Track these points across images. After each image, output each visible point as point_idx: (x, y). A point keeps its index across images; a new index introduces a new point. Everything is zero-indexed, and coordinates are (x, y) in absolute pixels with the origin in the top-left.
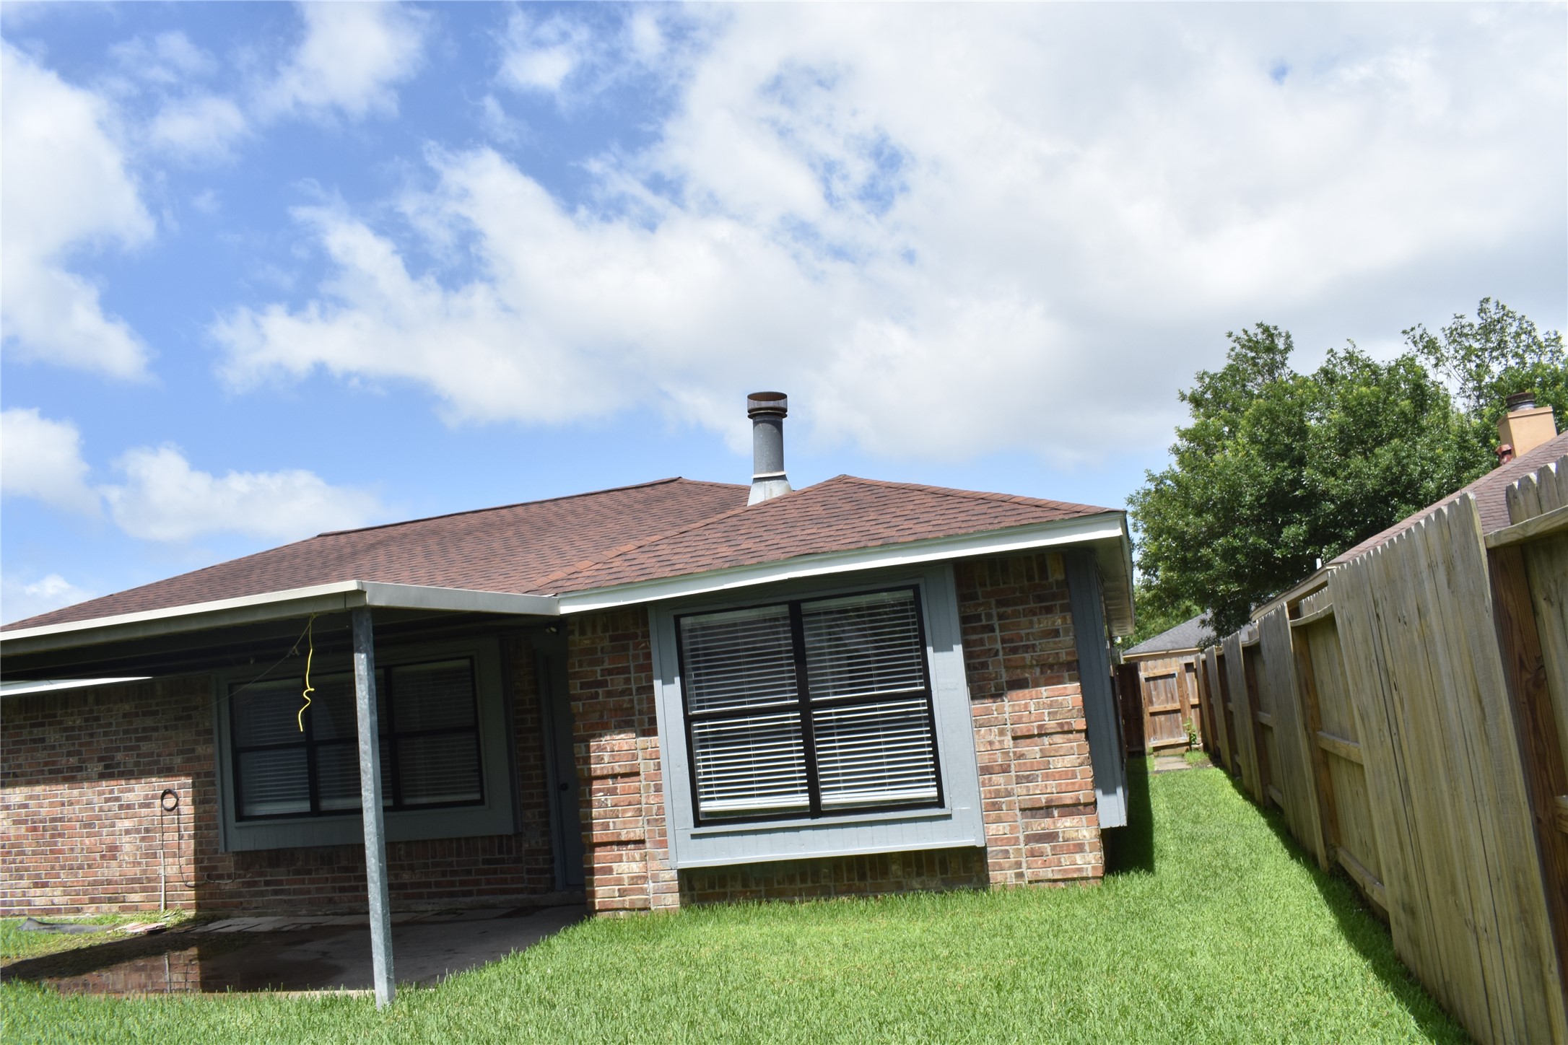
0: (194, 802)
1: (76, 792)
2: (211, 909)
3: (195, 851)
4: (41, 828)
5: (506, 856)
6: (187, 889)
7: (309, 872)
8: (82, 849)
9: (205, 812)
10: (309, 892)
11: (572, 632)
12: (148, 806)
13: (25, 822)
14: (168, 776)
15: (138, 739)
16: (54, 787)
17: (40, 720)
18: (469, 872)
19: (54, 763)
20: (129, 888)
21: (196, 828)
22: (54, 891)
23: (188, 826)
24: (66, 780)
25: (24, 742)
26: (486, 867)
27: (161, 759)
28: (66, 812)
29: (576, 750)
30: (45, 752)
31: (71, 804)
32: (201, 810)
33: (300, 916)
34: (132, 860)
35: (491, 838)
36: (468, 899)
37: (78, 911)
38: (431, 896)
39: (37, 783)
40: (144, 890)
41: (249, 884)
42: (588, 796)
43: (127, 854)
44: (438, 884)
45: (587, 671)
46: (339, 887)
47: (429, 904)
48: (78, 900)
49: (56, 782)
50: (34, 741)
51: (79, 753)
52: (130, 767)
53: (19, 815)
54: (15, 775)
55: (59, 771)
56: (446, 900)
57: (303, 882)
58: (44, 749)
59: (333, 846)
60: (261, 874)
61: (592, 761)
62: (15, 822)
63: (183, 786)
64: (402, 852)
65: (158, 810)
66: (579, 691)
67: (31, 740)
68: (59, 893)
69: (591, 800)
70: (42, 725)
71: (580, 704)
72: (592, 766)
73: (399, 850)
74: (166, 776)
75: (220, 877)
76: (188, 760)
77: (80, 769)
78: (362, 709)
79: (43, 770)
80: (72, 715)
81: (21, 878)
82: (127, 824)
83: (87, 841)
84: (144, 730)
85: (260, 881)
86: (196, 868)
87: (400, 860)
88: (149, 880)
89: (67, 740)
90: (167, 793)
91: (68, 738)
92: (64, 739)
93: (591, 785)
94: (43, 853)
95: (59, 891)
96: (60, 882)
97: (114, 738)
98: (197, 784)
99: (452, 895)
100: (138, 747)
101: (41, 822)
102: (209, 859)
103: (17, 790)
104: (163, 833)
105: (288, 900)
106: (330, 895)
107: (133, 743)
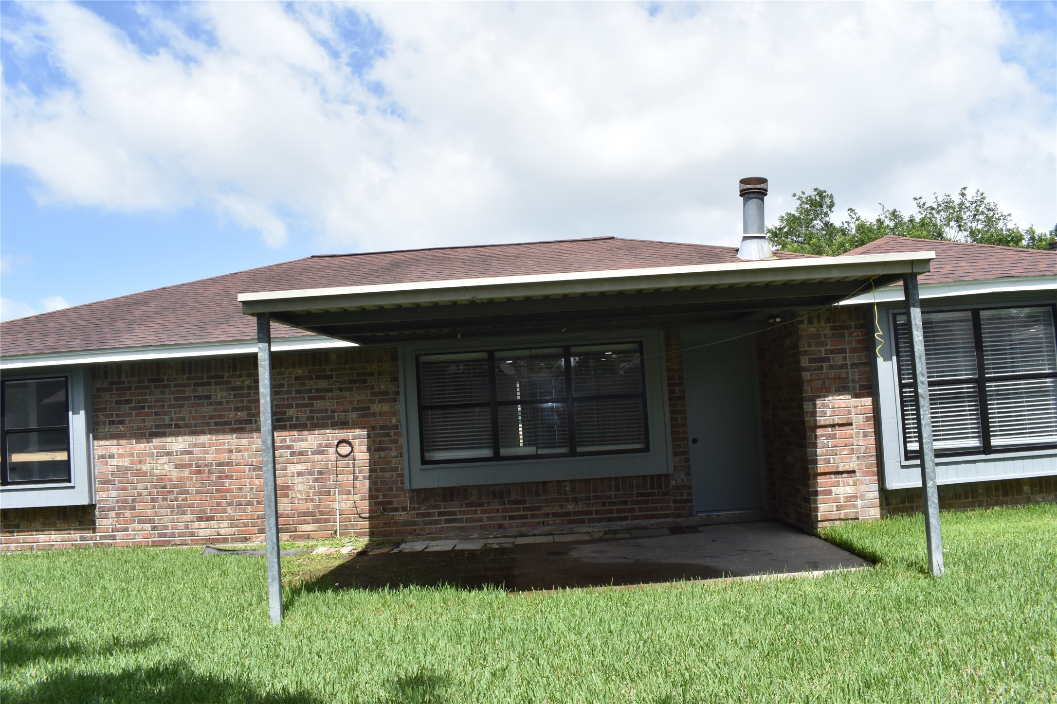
0: (369, 449)
1: (244, 441)
2: (384, 536)
3: (370, 490)
4: (207, 471)
5: (656, 491)
6: (361, 519)
7: (482, 505)
8: (252, 489)
9: (380, 457)
10: (481, 520)
11: (801, 322)
12: (322, 453)
13: (190, 466)
14: (343, 429)
15: (310, 398)
16: (220, 437)
17: (205, 380)
18: (625, 503)
19: (220, 416)
20: (301, 520)
21: (371, 471)
22: (219, 524)
23: (362, 470)
24: (233, 431)
25: (187, 398)
26: (640, 498)
27: (336, 415)
28: (234, 457)
29: (805, 407)
30: (210, 407)
31: (239, 451)
32: (377, 457)
33: (472, 539)
34: (304, 496)
35: (644, 477)
36: (624, 523)
37: (246, 540)
38: (590, 521)
39: (203, 433)
40: (316, 521)
41: (423, 515)
42: (814, 439)
43: (300, 492)
44: (597, 512)
45: (814, 350)
46: (509, 516)
47: (590, 527)
48: (246, 531)
49: (224, 432)
50: (199, 398)
52: (303, 420)
53: (181, 460)
54: (177, 426)
55: (226, 423)
56: (604, 524)
57: (476, 512)
58: (211, 404)
59: (505, 484)
60: (435, 507)
61: (818, 415)
62: (177, 466)
63: (358, 437)
64: (567, 489)
65: (332, 456)
66: (808, 365)
67: (195, 397)
68: (226, 525)
69: (816, 443)
70: (209, 384)
71: (809, 373)
72: (817, 418)
73: (565, 486)
74: (340, 429)
75: (396, 509)
76: (363, 416)
78: (919, 350)
79: (209, 423)
80: (240, 376)
81: (184, 513)
82: (300, 467)
83: (257, 482)
84: (317, 390)
85: (435, 512)
86: (370, 504)
87: (565, 494)
88: (322, 513)
90: (341, 442)
91: (235, 396)
92: (232, 396)
93: (816, 432)
94: (208, 492)
95: (226, 523)
96: (227, 516)
97: (286, 396)
98: (372, 435)
99: (609, 520)
100: (312, 405)
101: (206, 466)
102: (383, 495)
103: (180, 439)
104: (337, 475)
105: (461, 527)
106: (500, 522)
107: (306, 401)
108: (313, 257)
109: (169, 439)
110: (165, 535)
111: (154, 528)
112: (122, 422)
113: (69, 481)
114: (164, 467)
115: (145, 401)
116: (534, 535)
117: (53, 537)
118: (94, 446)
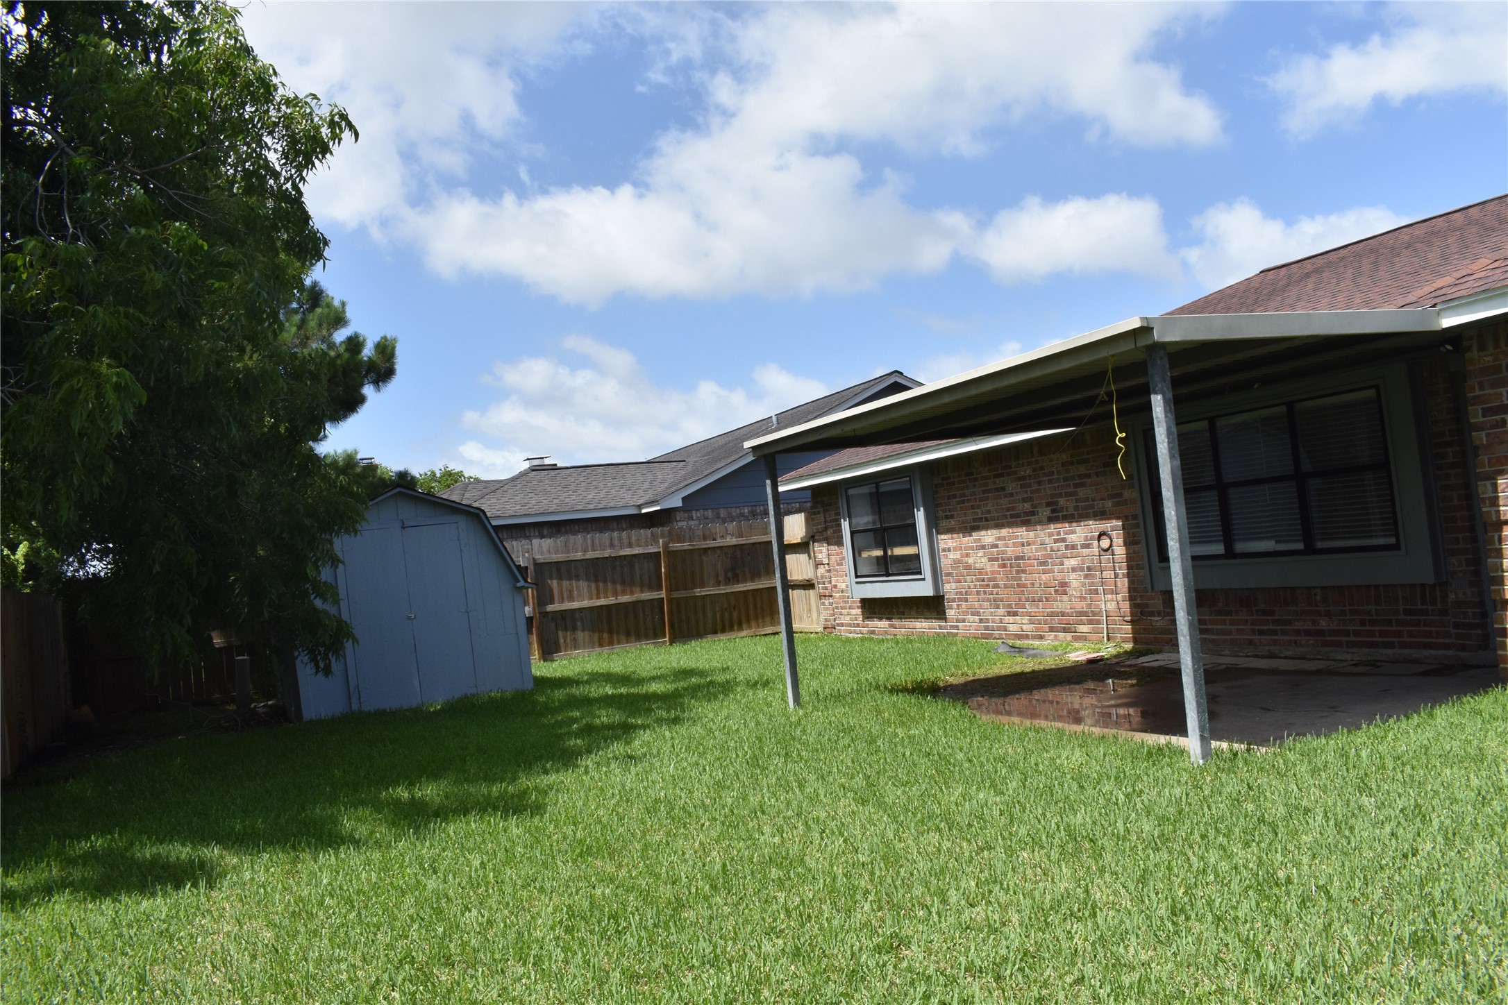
0: (1125, 544)
1: (1032, 534)
2: (1146, 643)
3: (1129, 588)
4: (1009, 565)
5: (1430, 608)
6: (1125, 623)
7: (1229, 613)
8: (1040, 584)
9: (1135, 552)
10: (1230, 633)
11: (1469, 349)
12: (1088, 546)
13: (998, 559)
14: (1102, 519)
15: (1076, 486)
16: (1015, 530)
18: (1389, 622)
19: (1013, 509)
20: (1079, 620)
21: (1129, 567)
22: (1022, 619)
23: (1121, 566)
24: (1024, 523)
25: (990, 491)
26: (1409, 618)
27: (1095, 503)
28: (1026, 551)
29: (1480, 490)
30: (1006, 499)
31: (1029, 544)
32: (1131, 551)
33: (1223, 655)
34: (1079, 594)
35: (1412, 586)
36: (1389, 652)
37: (1041, 637)
38: (1350, 645)
39: (1003, 526)
40: (1090, 622)
42: (1497, 543)
43: (1075, 589)
44: (1357, 633)
45: (1490, 394)
46: (1258, 630)
47: (1348, 653)
48: (1041, 628)
49: (1017, 525)
50: (997, 490)
51: (1031, 499)
52: (1071, 511)
53: (992, 553)
54: (987, 520)
56: (1366, 650)
57: (1225, 622)
58: (1005, 496)
59: (1251, 589)
61: (1501, 503)
62: (991, 560)
63: (1114, 526)
64: (1319, 598)
65: (1096, 550)
66: (1482, 419)
67: (995, 489)
69: (1501, 549)
70: (1001, 475)
71: (1483, 434)
72: (1501, 508)
73: (1315, 595)
74: (1100, 519)
75: (1152, 614)
76: (1117, 504)
77: (1033, 513)
79: (1006, 515)
80: (1023, 465)
81: (998, 608)
82: (1072, 563)
83: (1043, 577)
84: (1080, 477)
86: (1131, 605)
87: (1317, 606)
88: (1094, 614)
89: (1021, 488)
90: (1102, 535)
91: (1022, 486)
92: (1019, 487)
93: (1501, 531)
94: (1011, 586)
95: (1026, 620)
96: (1026, 612)
97: (1056, 485)
98: (1126, 526)
99: (1372, 645)
100: (1075, 493)
101: (1008, 559)
102: (1140, 596)
103: (989, 532)
104: (1102, 571)
105: (1213, 639)
106: (1251, 637)
107: (1072, 490)
109: (983, 533)
110: (987, 628)
111: (981, 620)
112: (952, 517)
113: (920, 573)
114: (979, 560)
115: (964, 495)
116: (1286, 658)
117: (924, 624)
118: (937, 539)
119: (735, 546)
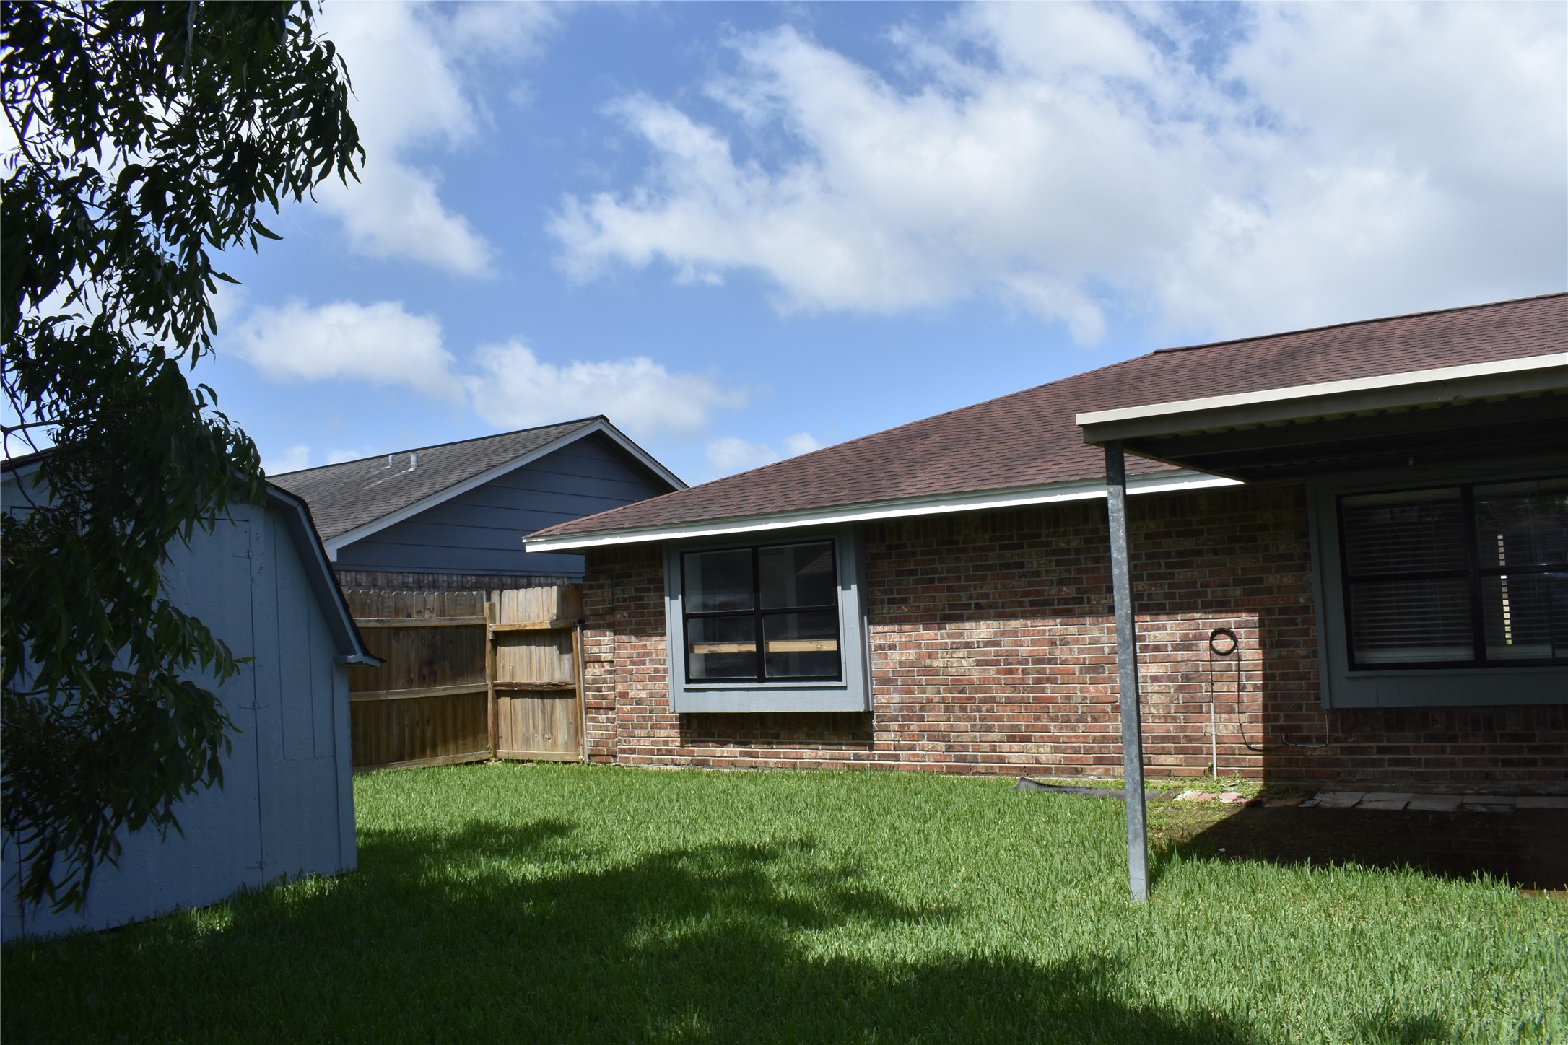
0: (1262, 645)
1: (1073, 629)
3: (1265, 706)
4: (1020, 671)
6: (1251, 752)
7: (1453, 738)
8: (1084, 698)
9: (1280, 657)
10: (1452, 764)
12: (1188, 648)
13: (997, 663)
14: (1220, 612)
15: (1169, 566)
16: (1039, 622)
17: (1015, 541)
19: (1038, 593)
20: (1158, 748)
21: (1265, 677)
22: (1039, 747)
23: (1252, 675)
24: (1056, 614)
25: (991, 567)
27: (1209, 590)
28: (1058, 652)
30: (1023, 579)
31: (1067, 643)
32: (1274, 656)
33: (1437, 794)
34: (1162, 713)
37: (1077, 772)
39: (1013, 616)
40: (1180, 751)
41: (1352, 750)
43: (1155, 706)
46: (1503, 760)
48: (1077, 759)
49: (1043, 616)
50: (1007, 566)
51: (1077, 581)
52: (1159, 599)
53: (985, 654)
54: (978, 606)
55: (1046, 603)
57: (1443, 750)
58: (1024, 575)
59: (1495, 706)
60: (1372, 738)
62: (979, 663)
63: (1246, 626)
65: (1205, 654)
67: (1001, 565)
68: (1049, 750)
70: (1021, 546)
74: (1216, 612)
75: (1307, 739)
76: (1252, 593)
77: (1080, 601)
79: (1023, 602)
80: (1065, 534)
81: (990, 729)
82: (1156, 669)
83: (1092, 688)
84: (1180, 554)
85: (1372, 747)
86: (1265, 728)
88: (1189, 739)
89: (1057, 565)
90: (1218, 632)
91: (1058, 563)
92: (1054, 563)
94: (1022, 700)
95: (1048, 747)
96: (1049, 736)
98: (1266, 622)
100: (1172, 575)
101: (1019, 663)
102: (1286, 716)
103: (983, 624)
104: (1212, 682)
105: (1417, 772)
106: (1487, 770)
107: (1163, 570)
108: (1157, 353)
109: (968, 625)
110: (963, 759)
111: (949, 748)
112: (904, 601)
113: (840, 679)
114: (961, 663)
115: (934, 571)
116: (1550, 795)
117: (820, 753)
118: (869, 632)
119: (435, 628)
